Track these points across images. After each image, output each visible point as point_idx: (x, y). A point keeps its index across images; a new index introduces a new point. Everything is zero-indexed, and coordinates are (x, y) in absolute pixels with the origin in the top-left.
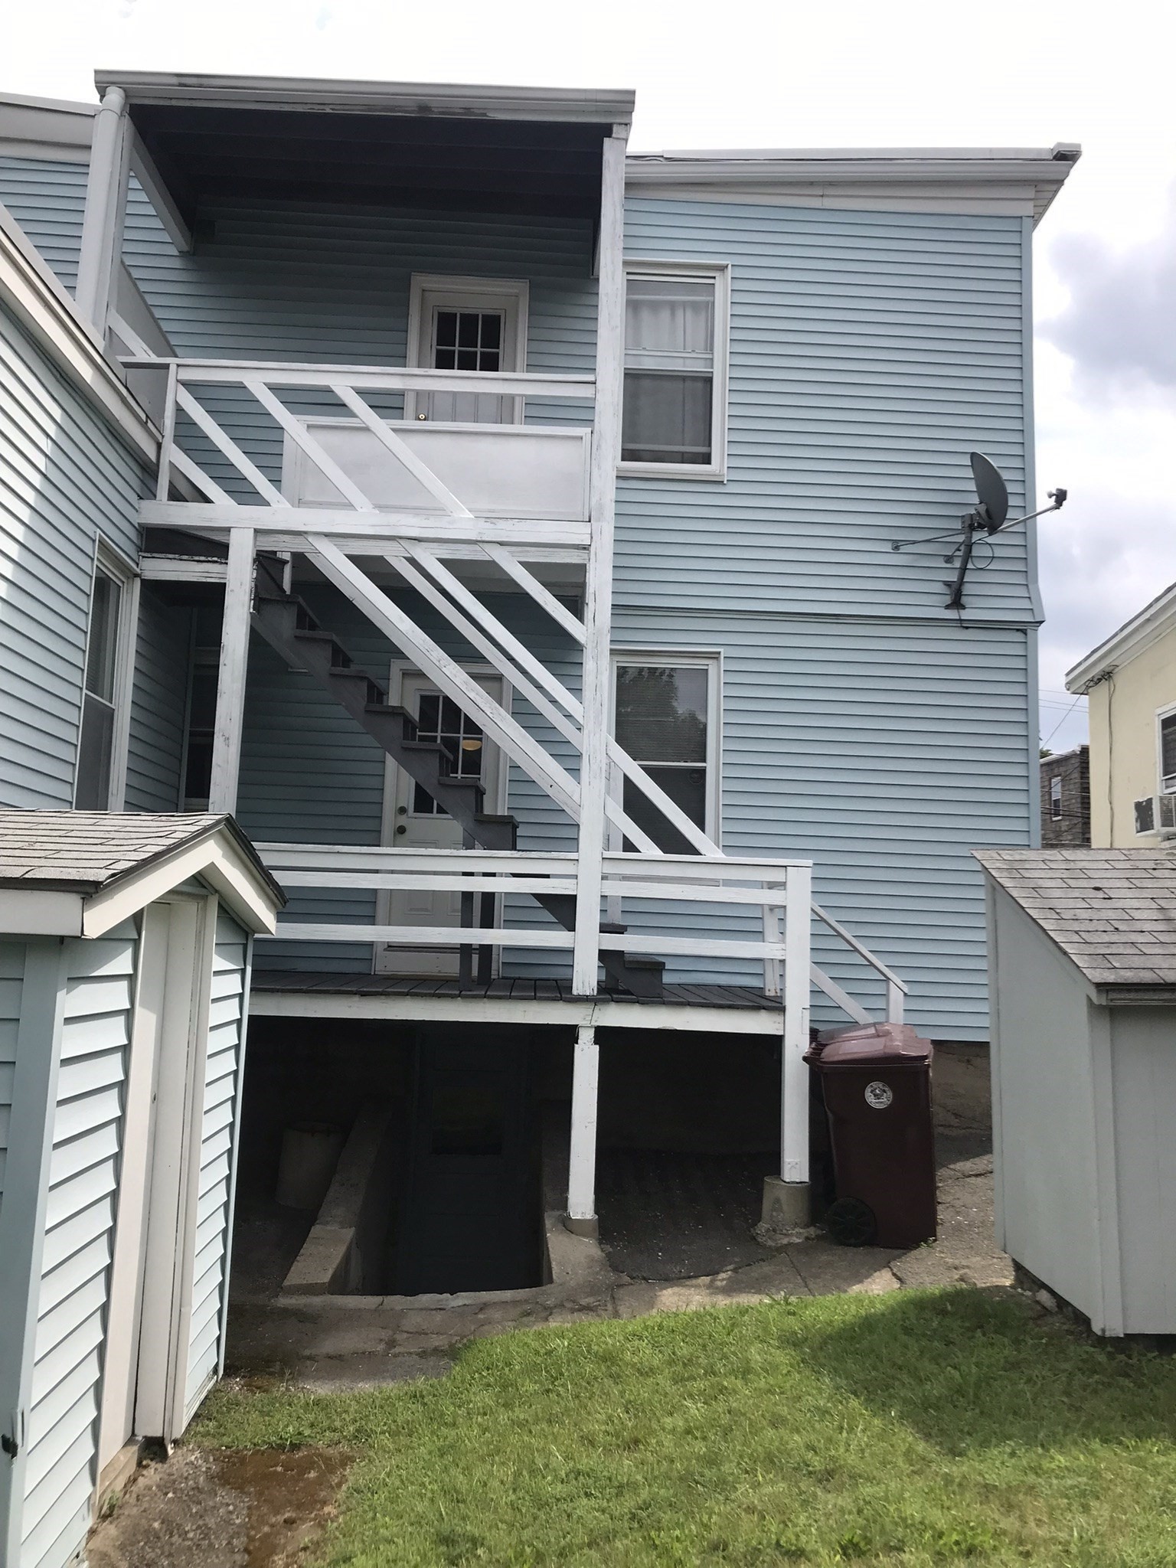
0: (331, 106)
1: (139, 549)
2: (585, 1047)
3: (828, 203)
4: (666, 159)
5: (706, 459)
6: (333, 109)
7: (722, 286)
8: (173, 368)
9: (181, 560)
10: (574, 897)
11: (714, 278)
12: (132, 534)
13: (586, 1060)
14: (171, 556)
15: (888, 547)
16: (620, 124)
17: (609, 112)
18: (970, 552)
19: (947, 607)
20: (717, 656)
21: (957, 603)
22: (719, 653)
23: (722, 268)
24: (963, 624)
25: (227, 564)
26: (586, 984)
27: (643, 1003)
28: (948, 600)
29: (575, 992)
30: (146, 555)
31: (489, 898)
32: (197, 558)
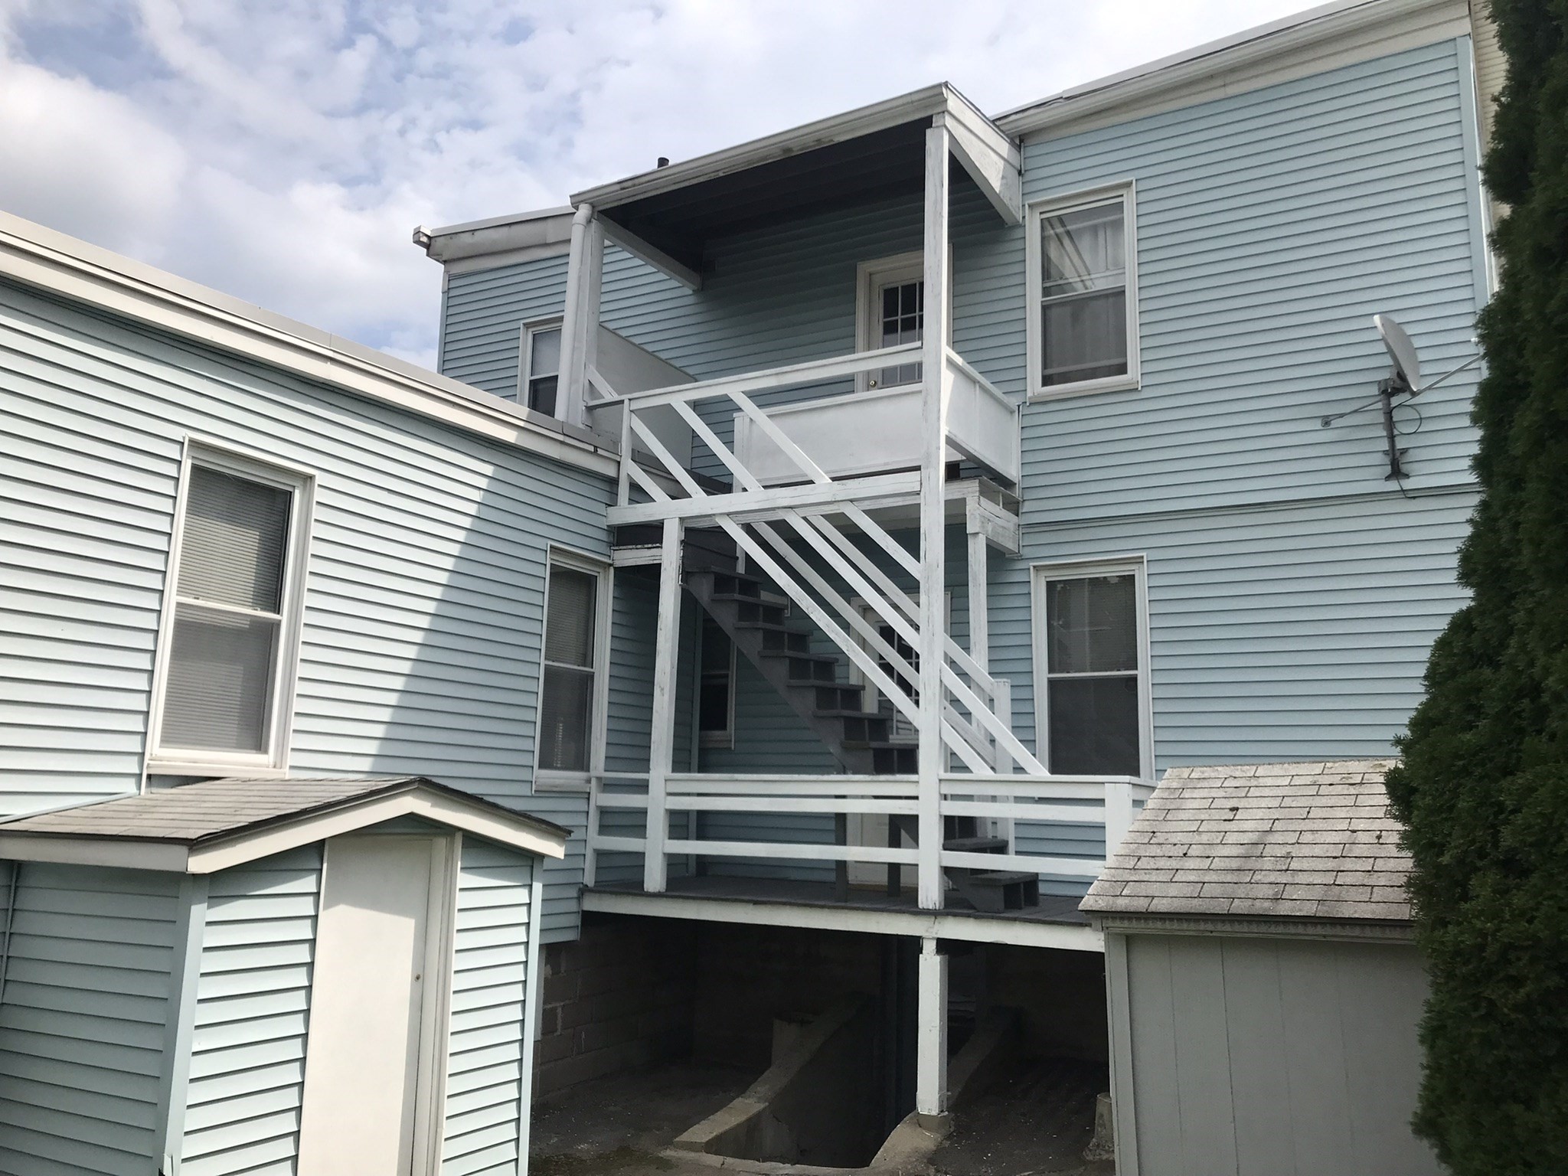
0: (722, 171)
1: (610, 545)
2: (928, 957)
3: (1231, 90)
4: (1066, 98)
5: (1122, 369)
6: (724, 173)
7: (1129, 200)
8: (626, 402)
9: (637, 549)
10: (917, 817)
11: (1122, 196)
12: (603, 536)
13: (931, 970)
14: (631, 547)
15: (1318, 424)
16: (939, 113)
17: (926, 107)
18: (1391, 417)
19: (1388, 478)
20: (1141, 560)
21: (1397, 472)
22: (1142, 557)
23: (1129, 185)
24: (1406, 494)
25: (661, 547)
26: (929, 899)
27: (976, 917)
28: (1388, 470)
29: (920, 906)
30: (617, 548)
31: (841, 818)
32: (646, 546)
